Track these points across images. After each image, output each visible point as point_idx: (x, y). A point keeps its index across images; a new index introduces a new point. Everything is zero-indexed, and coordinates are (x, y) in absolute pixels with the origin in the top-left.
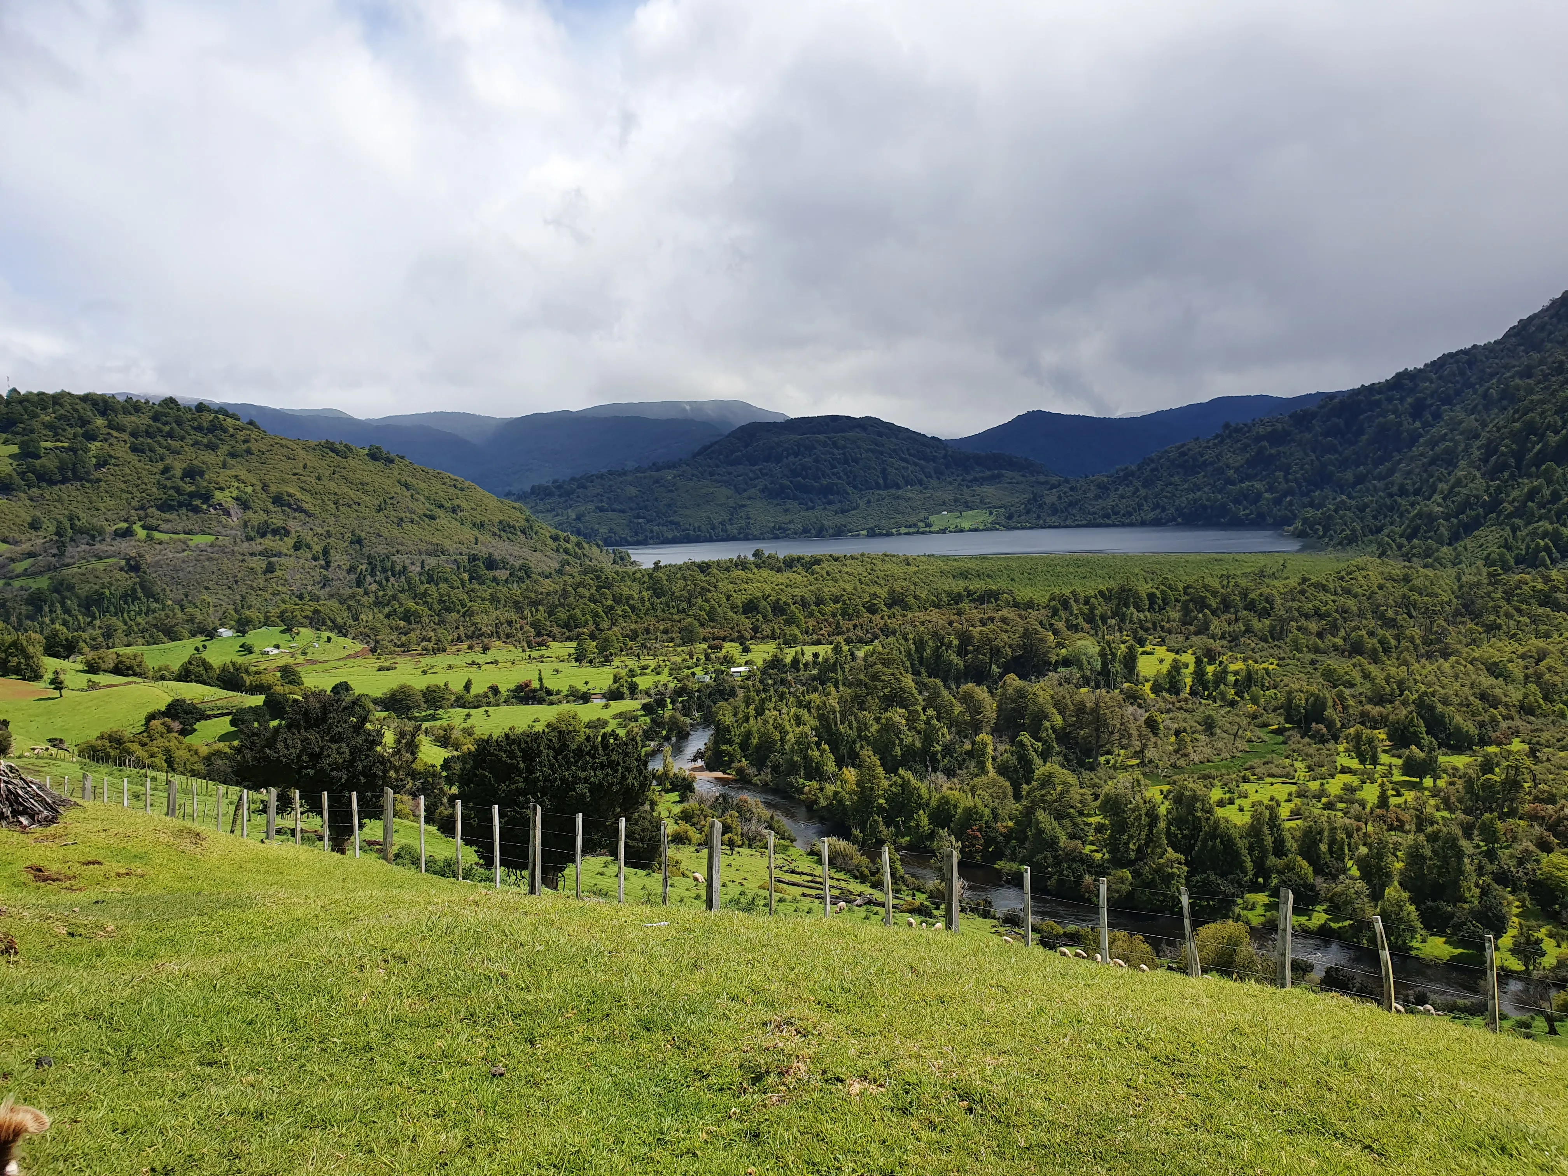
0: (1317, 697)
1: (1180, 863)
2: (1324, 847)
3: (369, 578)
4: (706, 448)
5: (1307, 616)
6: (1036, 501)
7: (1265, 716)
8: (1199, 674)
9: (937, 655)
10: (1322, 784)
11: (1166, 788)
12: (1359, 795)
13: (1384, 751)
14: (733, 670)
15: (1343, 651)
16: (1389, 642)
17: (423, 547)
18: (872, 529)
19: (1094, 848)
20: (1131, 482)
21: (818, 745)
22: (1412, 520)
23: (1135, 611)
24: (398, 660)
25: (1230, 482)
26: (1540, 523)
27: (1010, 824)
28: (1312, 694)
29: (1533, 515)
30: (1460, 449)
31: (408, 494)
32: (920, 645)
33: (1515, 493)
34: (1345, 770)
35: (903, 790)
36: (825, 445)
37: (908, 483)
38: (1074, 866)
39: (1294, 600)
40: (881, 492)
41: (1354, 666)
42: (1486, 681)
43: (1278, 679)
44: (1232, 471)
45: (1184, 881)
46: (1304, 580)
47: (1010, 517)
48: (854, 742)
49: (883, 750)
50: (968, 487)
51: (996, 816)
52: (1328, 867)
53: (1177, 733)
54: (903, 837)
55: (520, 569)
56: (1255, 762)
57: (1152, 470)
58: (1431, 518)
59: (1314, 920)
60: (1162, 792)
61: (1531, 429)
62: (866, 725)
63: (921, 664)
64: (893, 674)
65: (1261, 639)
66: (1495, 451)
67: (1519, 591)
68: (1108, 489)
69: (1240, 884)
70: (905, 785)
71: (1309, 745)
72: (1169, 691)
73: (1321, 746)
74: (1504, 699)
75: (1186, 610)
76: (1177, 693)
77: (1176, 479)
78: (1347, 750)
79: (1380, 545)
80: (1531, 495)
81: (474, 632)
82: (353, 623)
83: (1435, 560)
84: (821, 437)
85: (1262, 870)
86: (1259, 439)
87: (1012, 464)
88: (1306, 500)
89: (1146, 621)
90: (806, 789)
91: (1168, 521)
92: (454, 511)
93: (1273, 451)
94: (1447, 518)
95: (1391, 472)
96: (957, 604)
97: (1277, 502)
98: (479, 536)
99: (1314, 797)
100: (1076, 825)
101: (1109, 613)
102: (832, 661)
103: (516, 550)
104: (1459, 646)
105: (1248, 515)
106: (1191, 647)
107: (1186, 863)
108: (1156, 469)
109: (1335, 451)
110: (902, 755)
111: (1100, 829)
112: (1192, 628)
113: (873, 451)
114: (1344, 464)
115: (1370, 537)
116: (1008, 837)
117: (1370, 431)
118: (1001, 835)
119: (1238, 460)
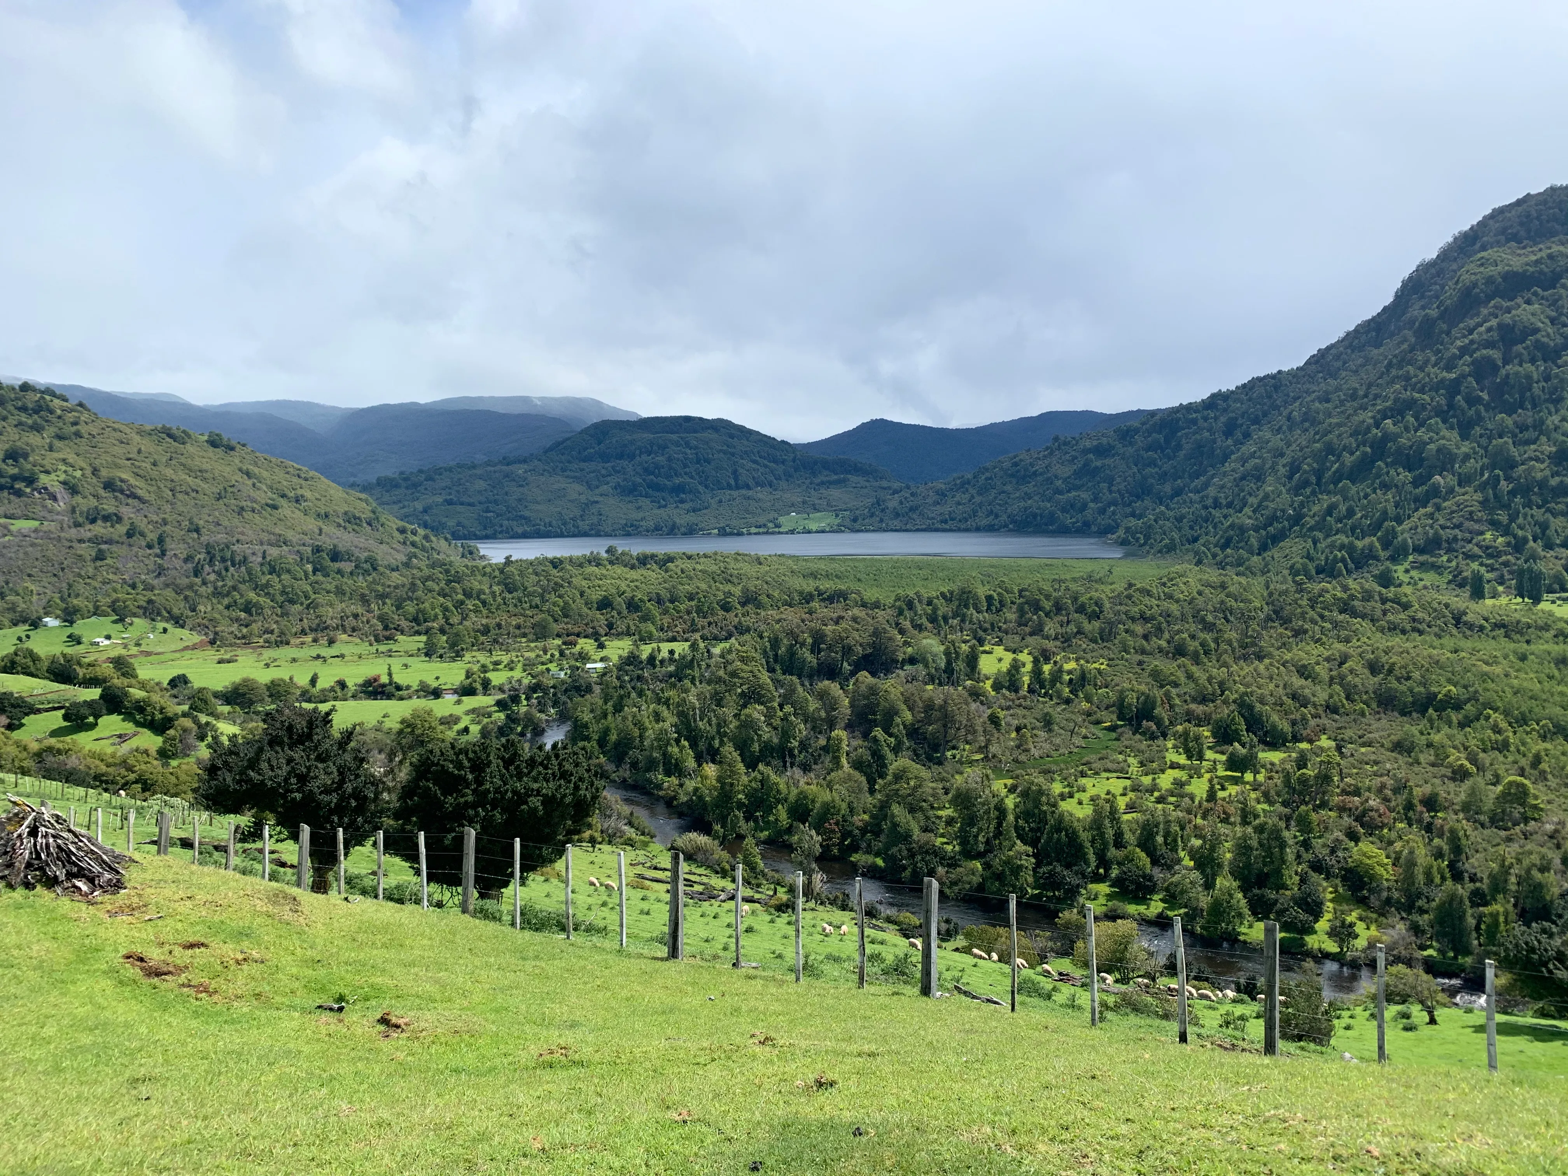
0: (1148, 696)
1: (1028, 855)
2: (1160, 839)
3: (207, 568)
4: (558, 444)
5: (1133, 619)
6: (879, 505)
7: (1099, 713)
8: (1037, 673)
9: (792, 653)
10: (1154, 779)
11: (1010, 782)
12: (1188, 789)
13: (1209, 748)
14: (588, 666)
15: (1168, 653)
16: (1209, 645)
17: (265, 537)
18: (723, 528)
19: (945, 840)
20: (967, 490)
21: (678, 741)
22: (1225, 531)
23: (974, 612)
24: (239, 652)
25: (1059, 492)
26: (1338, 537)
27: (866, 817)
28: (1143, 694)
29: (1331, 529)
30: (1267, 466)
31: (250, 482)
32: (775, 642)
33: (1315, 508)
34: (1174, 766)
35: (762, 785)
36: (678, 444)
37: (758, 484)
38: (928, 858)
39: (1121, 604)
40: (733, 492)
41: (1179, 667)
42: (1297, 682)
43: (1109, 679)
44: (1060, 482)
45: (1031, 873)
46: (1130, 585)
47: (855, 520)
48: (713, 738)
49: (742, 746)
50: (815, 490)
51: (852, 810)
52: (1164, 858)
53: (1018, 729)
54: (762, 831)
55: (366, 562)
56: (1092, 757)
57: (987, 479)
58: (1242, 530)
59: (1151, 909)
60: (1005, 785)
61: (1330, 449)
62: (725, 721)
63: (776, 661)
64: (752, 672)
65: (1091, 640)
66: (1298, 469)
67: (1321, 599)
68: (946, 496)
69: (1084, 876)
70: (764, 780)
71: (1141, 741)
72: (1008, 689)
73: (1151, 742)
74: (1313, 699)
75: (1021, 612)
76: (1016, 691)
77: (1009, 487)
78: (1175, 747)
79: (1196, 553)
80: (1329, 511)
81: (318, 625)
82: (190, 614)
83: (1247, 569)
84: (674, 437)
85: (1104, 862)
86: (1084, 452)
87: (857, 469)
88: (1128, 510)
89: (985, 622)
90: (665, 785)
91: (1001, 527)
92: (297, 501)
93: (1099, 463)
94: (1256, 529)
95: (1206, 485)
96: (808, 603)
97: (1102, 511)
98: (324, 527)
99: (1147, 791)
100: (928, 818)
101: (950, 614)
102: (688, 658)
103: (361, 541)
104: (1272, 649)
105: (1074, 523)
106: (1027, 647)
107: (1034, 855)
108: (991, 478)
109: (1155, 465)
110: (760, 751)
111: (950, 822)
112: (1027, 629)
113: (725, 452)
114: (1163, 477)
115: (1187, 546)
116: (864, 831)
117: (1187, 447)
118: (857, 828)
119: (1066, 471)
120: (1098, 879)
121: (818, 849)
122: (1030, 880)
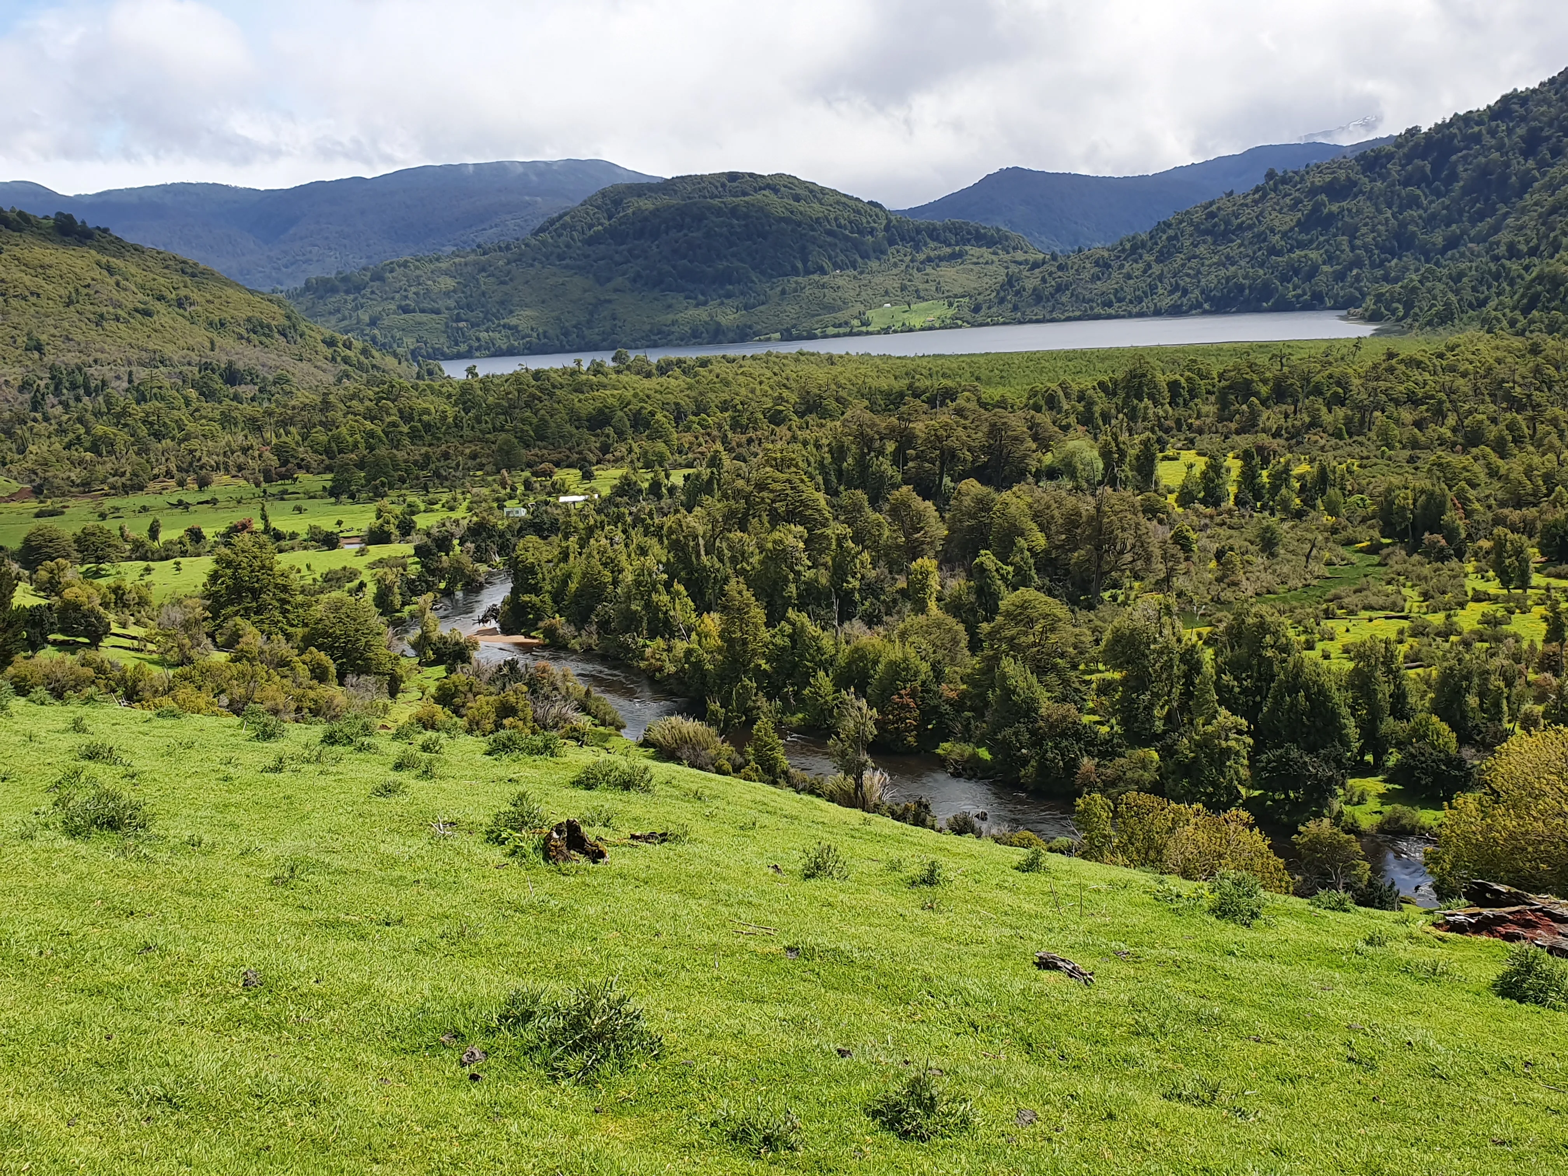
1: (1240, 732)
6: (1012, 286)
7: (1351, 529)
8: (1248, 477)
10: (1448, 617)
11: (1205, 631)
12: (1508, 629)
13: (1536, 570)
14: (562, 499)
15: (1454, 444)
17: (134, 354)
18: (787, 330)
19: (1097, 718)
20: (1141, 259)
21: (668, 585)
23: (1150, 404)
25: (1273, 251)
28: (1423, 492)
31: (112, 280)
32: (839, 452)
34: (1480, 597)
35: (794, 642)
36: (720, 213)
37: (835, 266)
38: (1065, 743)
39: (1376, 381)
41: (1476, 459)
43: (1364, 482)
44: (1277, 237)
45: (1246, 762)
46: (1390, 356)
47: (976, 309)
50: (919, 270)
51: (938, 674)
52: (1479, 732)
53: (1219, 555)
54: (794, 714)
56: (1341, 590)
57: (1169, 239)
60: (1199, 635)
64: (789, 481)
65: (1331, 435)
68: (1110, 266)
69: (1339, 764)
71: (1421, 564)
72: (1204, 502)
73: (1439, 564)
75: (1223, 403)
76: (1217, 504)
77: (1202, 250)
78: (1480, 570)
82: (16, 457)
84: (714, 203)
85: (1376, 743)
86: (1313, 192)
87: (977, 236)
88: (1379, 272)
89: (1166, 418)
90: (648, 651)
91: (1191, 309)
92: (180, 305)
93: (1335, 208)
95: (1496, 229)
97: (1340, 277)
99: (1438, 634)
101: (1113, 412)
102: (705, 477)
105: (1299, 296)
107: (1251, 733)
108: (1175, 238)
109: (1419, 206)
111: (1105, 688)
112: (1233, 426)
113: (787, 222)
114: (1431, 221)
115: (1470, 313)
116: (958, 705)
117: (1465, 176)
119: (1289, 220)
120: (1364, 771)
122: (1245, 773)
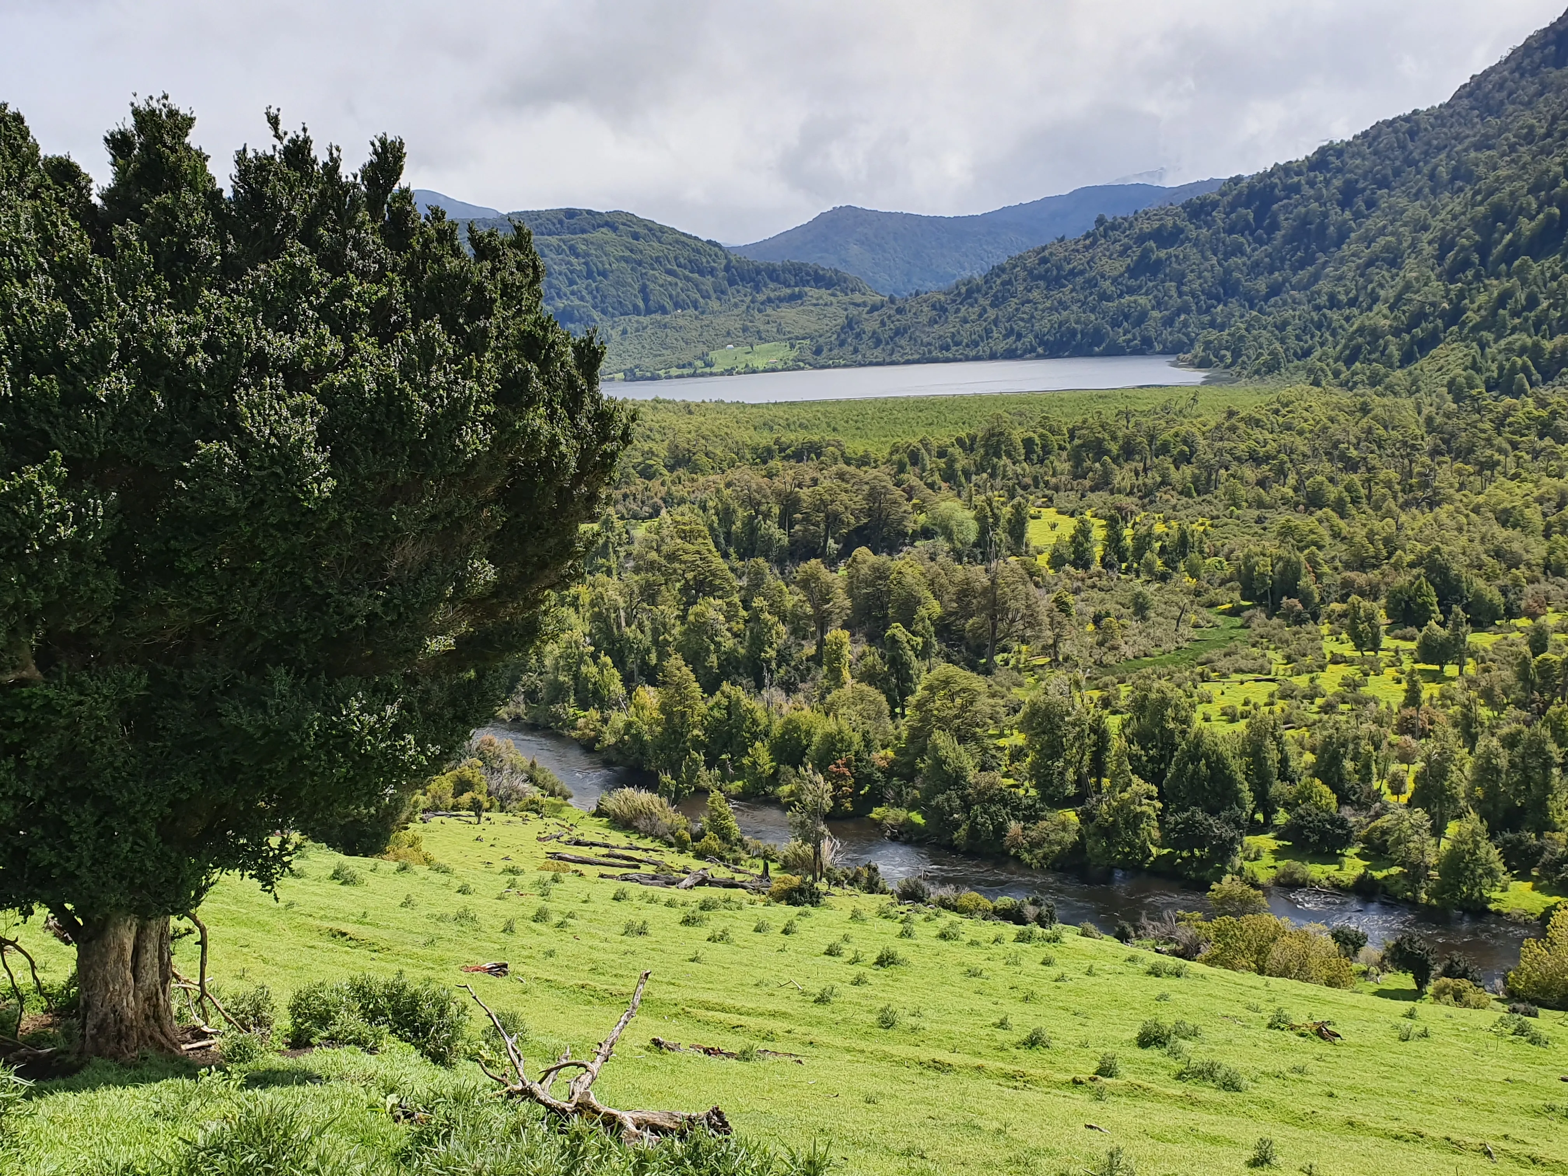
0: (1288, 562)
1: (1150, 798)
2: (1347, 765)
5: (1240, 460)
6: (852, 329)
7: (1212, 592)
8: (1114, 540)
9: (751, 526)
10: (1312, 680)
11: (1094, 694)
12: (1366, 691)
13: (1387, 632)
15: (1297, 504)
16: (1357, 490)
18: (634, 369)
19: (1012, 782)
20: (976, 301)
21: (595, 657)
22: (1351, 339)
23: (1008, 462)
25: (1104, 297)
26: (1515, 336)
27: (890, 753)
28: (1280, 558)
29: (1504, 326)
30: (1405, 245)
32: (726, 515)
33: (1482, 298)
34: (1338, 659)
35: (729, 714)
36: (559, 251)
37: (677, 306)
38: (993, 808)
39: (1221, 439)
40: (641, 318)
41: (1320, 521)
42: (1501, 534)
43: (1222, 543)
44: (1108, 282)
45: (1156, 824)
46: (1231, 414)
47: (818, 352)
48: (648, 651)
49: (694, 659)
50: (760, 311)
51: (868, 744)
52: (1355, 793)
53: (1097, 620)
54: (732, 781)
56: (1213, 654)
57: (1003, 284)
58: (1375, 334)
59: (1347, 870)
60: (1091, 699)
61: (1499, 214)
62: (664, 625)
63: (728, 542)
65: (1181, 493)
66: (1452, 245)
67: (1511, 419)
68: (946, 310)
69: (1238, 826)
70: (732, 707)
71: (1281, 627)
72: (1074, 564)
73: (1297, 628)
74: (1526, 557)
75: (1076, 459)
76: (1086, 566)
77: (1035, 294)
78: (1332, 633)
79: (1310, 371)
80: (1503, 299)
83: (1386, 388)
85: (1266, 804)
86: (1141, 239)
87: (818, 279)
88: (1206, 318)
89: (1024, 476)
90: (581, 722)
91: (1026, 352)
93: (1163, 254)
94: (1396, 332)
95: (1315, 278)
96: (765, 462)
97: (1168, 322)
99: (1304, 697)
100: (985, 750)
101: (973, 469)
102: (600, 541)
104: (1452, 491)
105: (1130, 341)
106: (1090, 507)
107: (1160, 798)
108: (1009, 282)
109: (1243, 254)
110: (720, 666)
111: (1017, 754)
112: (1088, 483)
113: (626, 260)
114: (1255, 269)
115: (1296, 362)
116: (889, 773)
117: (1286, 224)
118: (879, 769)
119: (1119, 266)
120: (1254, 828)
121: (828, 803)
122: (1156, 834)
